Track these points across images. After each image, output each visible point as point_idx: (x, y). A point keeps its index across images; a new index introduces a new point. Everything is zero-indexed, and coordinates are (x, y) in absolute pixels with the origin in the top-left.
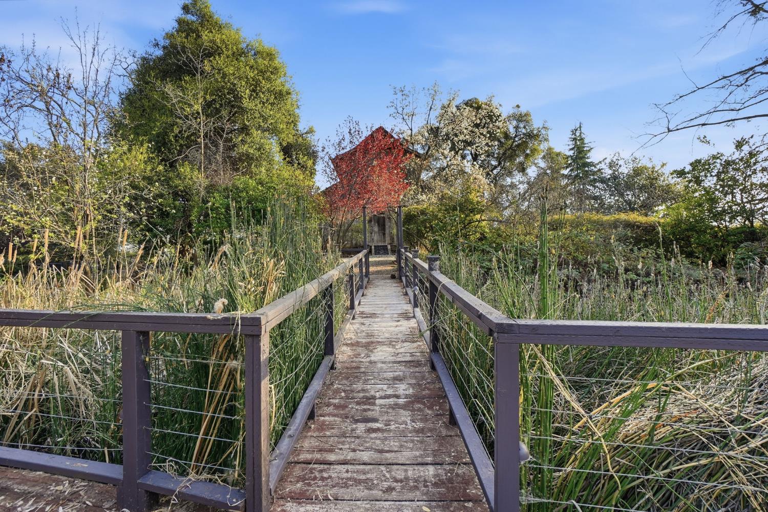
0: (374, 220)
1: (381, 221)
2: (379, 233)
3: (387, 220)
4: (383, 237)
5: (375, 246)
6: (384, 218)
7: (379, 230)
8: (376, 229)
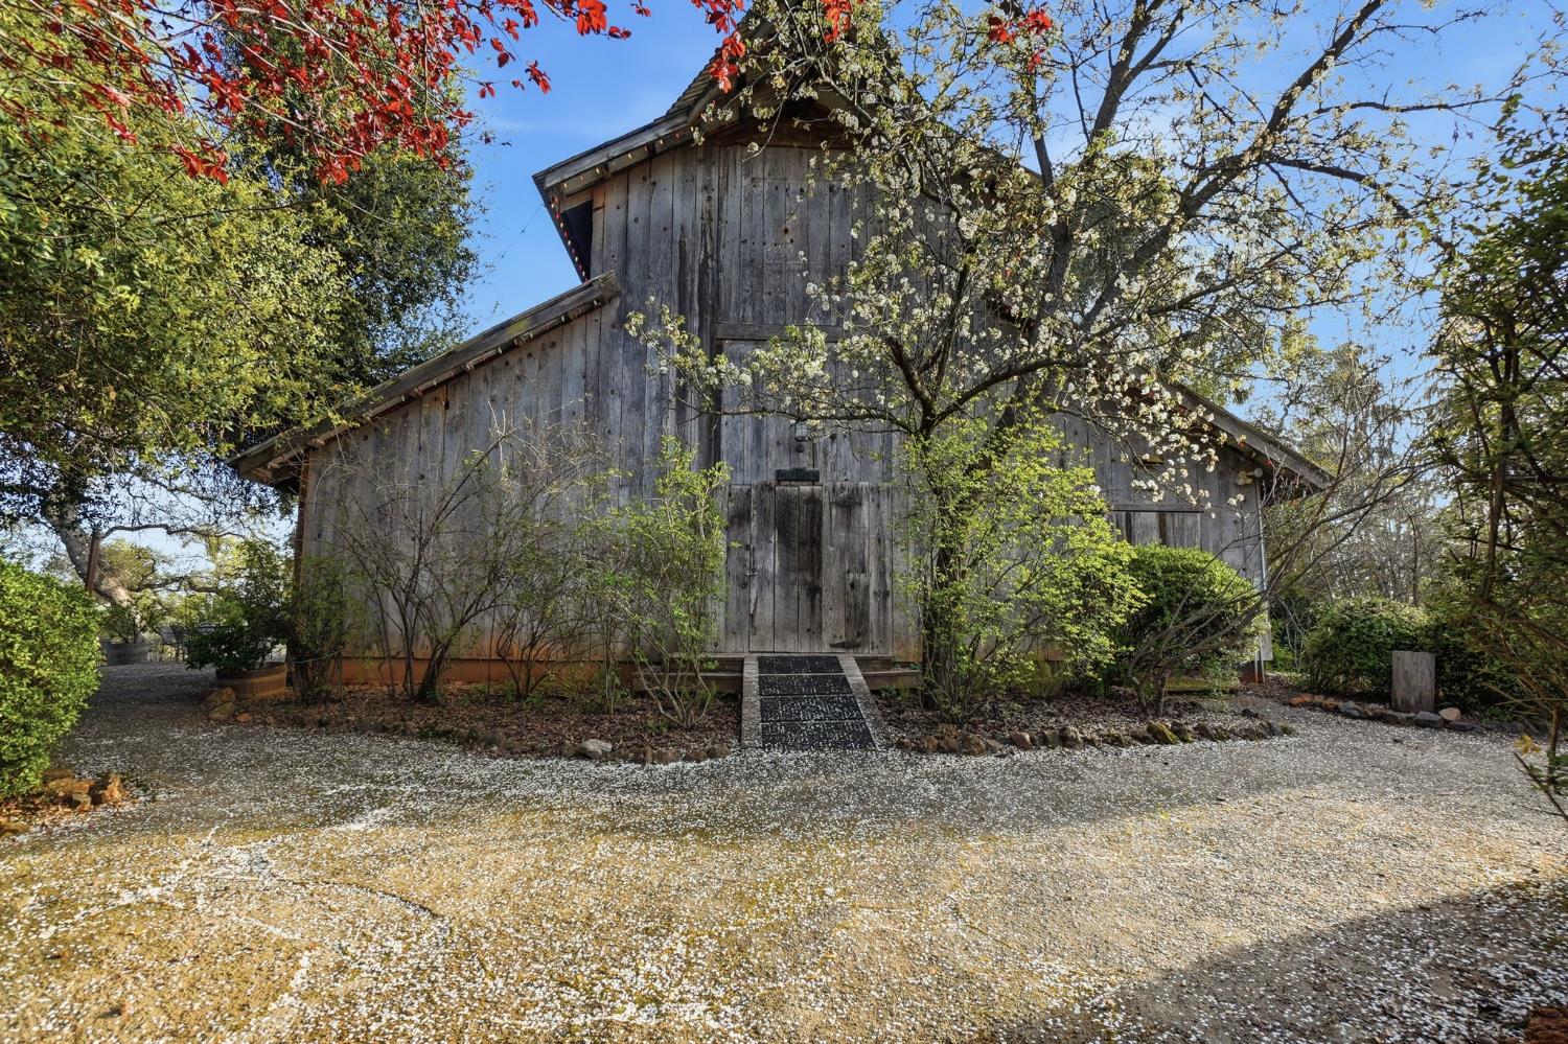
0: (763, 513)
1: (801, 517)
2: (787, 587)
3: (831, 515)
4: (805, 605)
5: (764, 664)
6: (814, 501)
7: (786, 569)
8: (770, 560)
